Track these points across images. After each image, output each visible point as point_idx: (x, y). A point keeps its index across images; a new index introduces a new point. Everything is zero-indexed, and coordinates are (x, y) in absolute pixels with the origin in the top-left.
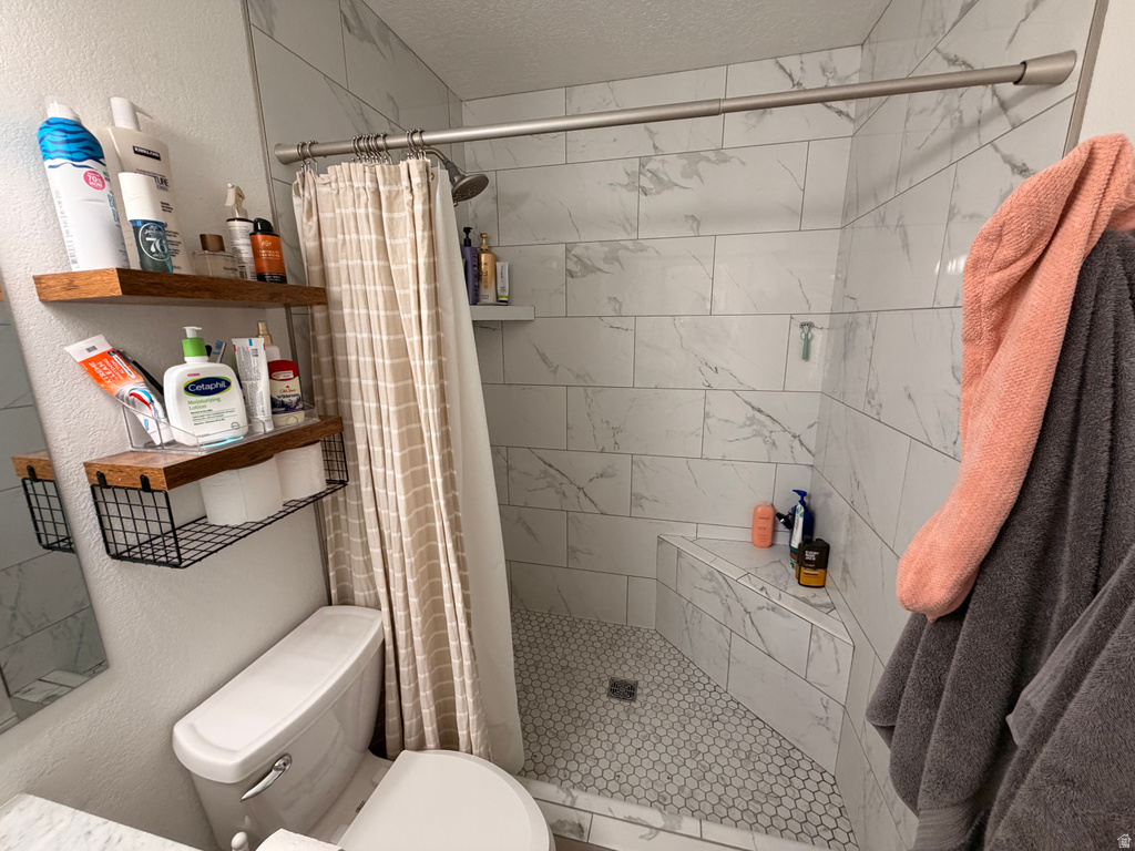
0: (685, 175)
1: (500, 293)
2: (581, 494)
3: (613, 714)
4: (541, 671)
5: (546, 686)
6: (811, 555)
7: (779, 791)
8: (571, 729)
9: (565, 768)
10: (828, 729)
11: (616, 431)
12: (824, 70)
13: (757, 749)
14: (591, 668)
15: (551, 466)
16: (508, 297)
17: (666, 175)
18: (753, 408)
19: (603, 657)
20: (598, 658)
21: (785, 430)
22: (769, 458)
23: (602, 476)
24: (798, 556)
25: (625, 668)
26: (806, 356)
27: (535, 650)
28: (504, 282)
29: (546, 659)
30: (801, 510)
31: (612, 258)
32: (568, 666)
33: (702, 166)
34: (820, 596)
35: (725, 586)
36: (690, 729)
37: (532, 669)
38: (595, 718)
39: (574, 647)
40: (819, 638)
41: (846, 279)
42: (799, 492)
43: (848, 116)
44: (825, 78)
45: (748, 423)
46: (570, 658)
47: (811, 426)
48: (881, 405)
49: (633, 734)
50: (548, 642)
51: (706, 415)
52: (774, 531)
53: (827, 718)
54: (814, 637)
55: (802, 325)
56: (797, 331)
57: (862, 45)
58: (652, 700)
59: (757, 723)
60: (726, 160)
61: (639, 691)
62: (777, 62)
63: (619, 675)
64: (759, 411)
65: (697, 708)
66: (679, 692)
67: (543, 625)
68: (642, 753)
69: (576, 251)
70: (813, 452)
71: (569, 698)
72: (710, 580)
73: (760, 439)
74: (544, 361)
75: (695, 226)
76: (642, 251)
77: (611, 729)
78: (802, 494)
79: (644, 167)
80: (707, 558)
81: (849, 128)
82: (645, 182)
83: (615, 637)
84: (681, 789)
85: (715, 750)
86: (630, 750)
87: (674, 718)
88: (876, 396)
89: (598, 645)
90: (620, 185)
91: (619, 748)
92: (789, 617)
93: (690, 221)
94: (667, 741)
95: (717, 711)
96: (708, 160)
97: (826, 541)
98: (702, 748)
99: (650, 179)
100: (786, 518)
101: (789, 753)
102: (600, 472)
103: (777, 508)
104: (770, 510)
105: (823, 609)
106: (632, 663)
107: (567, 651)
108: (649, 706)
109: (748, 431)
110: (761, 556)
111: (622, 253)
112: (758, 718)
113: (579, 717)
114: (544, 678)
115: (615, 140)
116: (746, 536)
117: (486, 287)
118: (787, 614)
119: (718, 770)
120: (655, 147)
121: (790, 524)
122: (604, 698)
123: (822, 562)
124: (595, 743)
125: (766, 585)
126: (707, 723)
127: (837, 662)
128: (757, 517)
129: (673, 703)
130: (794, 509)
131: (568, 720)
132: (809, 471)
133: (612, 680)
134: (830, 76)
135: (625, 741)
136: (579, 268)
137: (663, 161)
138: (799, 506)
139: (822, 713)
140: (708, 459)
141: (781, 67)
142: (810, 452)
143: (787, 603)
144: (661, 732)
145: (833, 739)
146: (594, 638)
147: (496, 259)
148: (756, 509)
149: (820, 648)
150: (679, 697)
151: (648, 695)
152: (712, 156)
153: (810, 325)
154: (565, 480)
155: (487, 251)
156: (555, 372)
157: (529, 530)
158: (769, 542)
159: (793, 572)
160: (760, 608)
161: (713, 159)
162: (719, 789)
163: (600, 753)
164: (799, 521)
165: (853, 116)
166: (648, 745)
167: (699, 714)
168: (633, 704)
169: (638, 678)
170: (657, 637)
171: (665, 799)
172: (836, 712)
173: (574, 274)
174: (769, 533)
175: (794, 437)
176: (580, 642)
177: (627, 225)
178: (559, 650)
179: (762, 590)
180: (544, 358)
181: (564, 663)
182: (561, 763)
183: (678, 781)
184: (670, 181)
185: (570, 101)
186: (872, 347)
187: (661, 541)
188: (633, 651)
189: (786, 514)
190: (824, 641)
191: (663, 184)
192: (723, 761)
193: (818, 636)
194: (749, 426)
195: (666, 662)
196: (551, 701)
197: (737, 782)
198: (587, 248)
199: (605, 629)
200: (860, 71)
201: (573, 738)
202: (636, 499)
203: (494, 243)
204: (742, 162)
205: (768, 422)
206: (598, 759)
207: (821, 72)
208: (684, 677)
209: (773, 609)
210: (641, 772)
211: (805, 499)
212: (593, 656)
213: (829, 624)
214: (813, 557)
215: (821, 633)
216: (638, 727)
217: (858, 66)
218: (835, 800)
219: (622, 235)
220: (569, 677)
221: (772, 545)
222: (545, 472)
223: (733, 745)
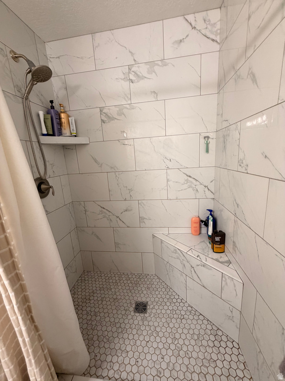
0: (149, 72)
1: (72, 132)
2: (118, 219)
3: (136, 322)
4: (104, 303)
5: (106, 311)
6: (217, 239)
7: (214, 357)
8: (115, 335)
9: (111, 361)
10: (233, 321)
11: (130, 190)
12: (205, 21)
13: (202, 332)
14: (127, 298)
15: (104, 208)
16: (76, 133)
17: (141, 73)
18: (187, 175)
19: (133, 291)
20: (130, 291)
21: (201, 184)
22: (196, 197)
23: (126, 211)
24: (212, 238)
25: (142, 295)
26: (207, 151)
27: (102, 292)
28: (73, 127)
29: (106, 296)
30: (211, 218)
31: (121, 113)
32: (117, 298)
33: (156, 68)
34: (223, 257)
35: (182, 255)
36: (171, 325)
37: (100, 302)
38: (128, 326)
39: (120, 287)
40: (226, 280)
41: (222, 114)
42: (209, 210)
43: (217, 42)
44: (206, 24)
45: (186, 182)
46: (118, 294)
47: (212, 182)
48: (247, 165)
49: (145, 333)
50: (108, 287)
51: (168, 180)
52: (200, 227)
53: (233, 317)
54: (223, 278)
55: (205, 138)
56: (203, 141)
57: (220, 8)
58: (154, 311)
59: (200, 316)
60: (166, 65)
61: (148, 307)
62: (185, 18)
63: (139, 299)
64: (190, 177)
65: (174, 313)
66: (166, 305)
67: (107, 278)
68: (149, 344)
69: (105, 111)
70: (213, 192)
71: (116, 316)
72: (175, 253)
73: (191, 189)
74: (96, 162)
75: (155, 96)
76: (133, 109)
77: (134, 332)
78: (211, 211)
79: (131, 70)
80: (173, 243)
81: (217, 47)
82: (132, 77)
83: (138, 280)
84: (168, 364)
85: (183, 336)
86: (144, 343)
87: (164, 320)
88: (244, 161)
89: (130, 285)
90: (121, 79)
91: (138, 343)
92: (211, 269)
93: (153, 94)
94: (161, 334)
95: (183, 313)
96: (158, 65)
97: (223, 231)
98: (177, 336)
99: (134, 75)
100: (205, 222)
101: (216, 332)
102: (125, 209)
103: (200, 217)
104: (198, 219)
105: (226, 264)
106: (145, 292)
107: (117, 290)
108: (152, 315)
109: (185, 186)
110: (196, 240)
111: (125, 111)
112: (201, 314)
113: (120, 327)
114: (105, 306)
115: (116, 58)
116: (189, 231)
117: (65, 129)
118: (210, 268)
119: (185, 349)
120: (135, 60)
121: (207, 224)
122: (132, 313)
123: (223, 242)
124: (127, 342)
125: (200, 254)
126: (179, 320)
127: (235, 290)
128: (193, 222)
129: (163, 312)
130: (208, 218)
131: (114, 329)
132: (212, 201)
133: (136, 302)
134: (208, 23)
135: (141, 338)
136: (106, 118)
137: (139, 67)
138: (210, 216)
139: (230, 314)
140: (170, 199)
141: (186, 20)
142: (212, 193)
143: (210, 262)
144: (158, 329)
145: (236, 326)
146: (129, 282)
147: (69, 116)
148: (192, 218)
149: (227, 284)
150: (166, 307)
151: (152, 309)
152: (160, 63)
153: (208, 137)
154: (110, 214)
155: (64, 112)
156: (101, 166)
157: (98, 237)
158: (198, 233)
159: (210, 246)
160: (198, 265)
161: (161, 64)
162: (186, 361)
163: (129, 348)
164: (211, 223)
165: (219, 41)
166: (152, 339)
167: (175, 316)
168: (145, 315)
169: (148, 300)
170: (156, 277)
171: (160, 373)
172: (236, 314)
173: (105, 122)
174: (198, 228)
175: (205, 187)
176: (123, 284)
177: (126, 98)
178: (113, 290)
179: (198, 257)
180: (96, 161)
181: (115, 297)
182: (109, 358)
183: (167, 359)
184: (143, 76)
185: (94, 40)
186: (239, 139)
187: (154, 236)
188: (146, 286)
189: (204, 220)
190: (228, 281)
191: (140, 77)
192: (187, 342)
193: (225, 278)
194: (186, 183)
195: (159, 290)
196: (107, 319)
197: (195, 355)
198: (109, 109)
199: (134, 276)
200: (220, 20)
201: (116, 340)
202: (142, 219)
203: (67, 109)
204: (173, 65)
205: (194, 181)
206: (128, 352)
207: (203, 21)
208: (168, 297)
209: (204, 266)
210: (148, 357)
211: (212, 213)
212: (128, 291)
213: (229, 272)
214: (218, 239)
215: (227, 277)
216: (148, 328)
217: (219, 18)
218: (241, 358)
219: (124, 102)
220: (117, 304)
221: (200, 233)
222: (101, 211)
223: (191, 332)
